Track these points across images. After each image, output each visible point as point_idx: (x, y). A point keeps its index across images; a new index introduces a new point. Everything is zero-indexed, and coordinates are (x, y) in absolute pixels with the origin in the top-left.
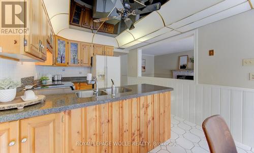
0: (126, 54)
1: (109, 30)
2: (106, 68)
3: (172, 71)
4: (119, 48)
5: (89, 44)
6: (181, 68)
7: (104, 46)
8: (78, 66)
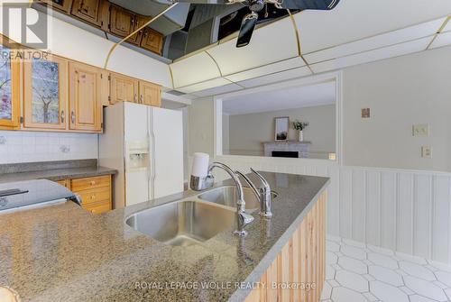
0: (185, 106)
1: (152, 44)
2: (150, 135)
3: (262, 144)
4: (174, 92)
5: (95, 71)
6: (278, 138)
7: (139, 82)
8: (62, 131)
